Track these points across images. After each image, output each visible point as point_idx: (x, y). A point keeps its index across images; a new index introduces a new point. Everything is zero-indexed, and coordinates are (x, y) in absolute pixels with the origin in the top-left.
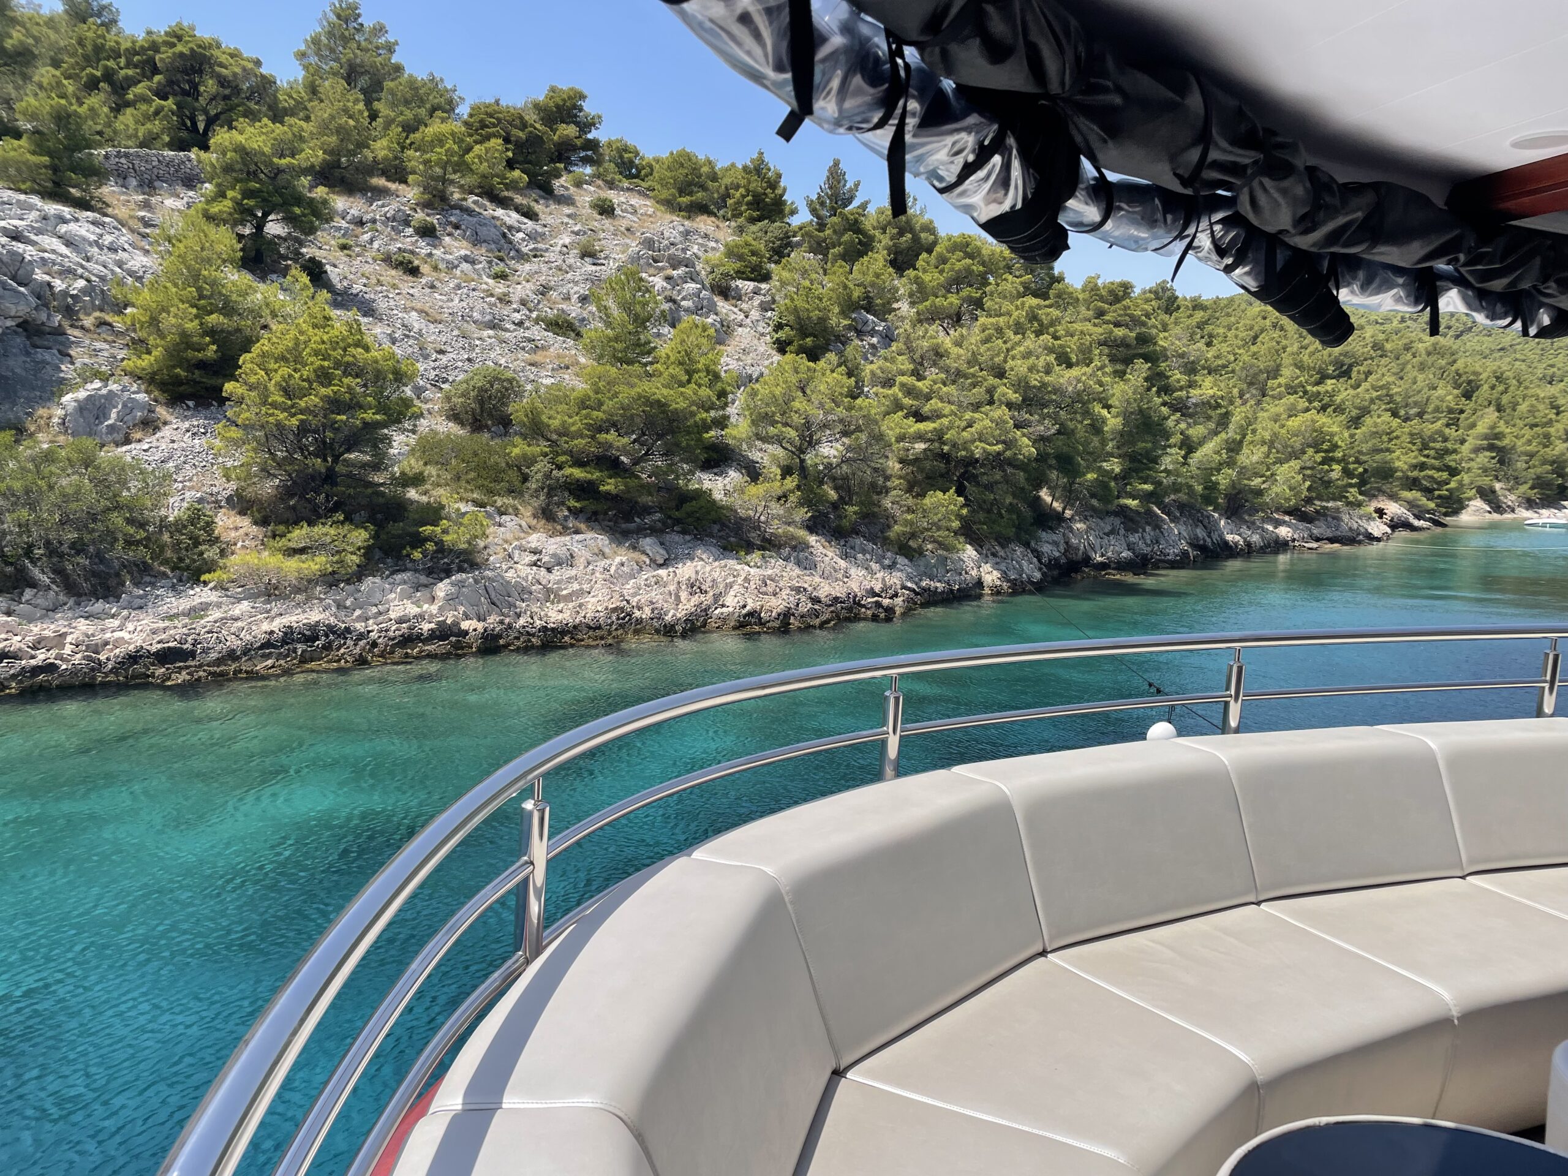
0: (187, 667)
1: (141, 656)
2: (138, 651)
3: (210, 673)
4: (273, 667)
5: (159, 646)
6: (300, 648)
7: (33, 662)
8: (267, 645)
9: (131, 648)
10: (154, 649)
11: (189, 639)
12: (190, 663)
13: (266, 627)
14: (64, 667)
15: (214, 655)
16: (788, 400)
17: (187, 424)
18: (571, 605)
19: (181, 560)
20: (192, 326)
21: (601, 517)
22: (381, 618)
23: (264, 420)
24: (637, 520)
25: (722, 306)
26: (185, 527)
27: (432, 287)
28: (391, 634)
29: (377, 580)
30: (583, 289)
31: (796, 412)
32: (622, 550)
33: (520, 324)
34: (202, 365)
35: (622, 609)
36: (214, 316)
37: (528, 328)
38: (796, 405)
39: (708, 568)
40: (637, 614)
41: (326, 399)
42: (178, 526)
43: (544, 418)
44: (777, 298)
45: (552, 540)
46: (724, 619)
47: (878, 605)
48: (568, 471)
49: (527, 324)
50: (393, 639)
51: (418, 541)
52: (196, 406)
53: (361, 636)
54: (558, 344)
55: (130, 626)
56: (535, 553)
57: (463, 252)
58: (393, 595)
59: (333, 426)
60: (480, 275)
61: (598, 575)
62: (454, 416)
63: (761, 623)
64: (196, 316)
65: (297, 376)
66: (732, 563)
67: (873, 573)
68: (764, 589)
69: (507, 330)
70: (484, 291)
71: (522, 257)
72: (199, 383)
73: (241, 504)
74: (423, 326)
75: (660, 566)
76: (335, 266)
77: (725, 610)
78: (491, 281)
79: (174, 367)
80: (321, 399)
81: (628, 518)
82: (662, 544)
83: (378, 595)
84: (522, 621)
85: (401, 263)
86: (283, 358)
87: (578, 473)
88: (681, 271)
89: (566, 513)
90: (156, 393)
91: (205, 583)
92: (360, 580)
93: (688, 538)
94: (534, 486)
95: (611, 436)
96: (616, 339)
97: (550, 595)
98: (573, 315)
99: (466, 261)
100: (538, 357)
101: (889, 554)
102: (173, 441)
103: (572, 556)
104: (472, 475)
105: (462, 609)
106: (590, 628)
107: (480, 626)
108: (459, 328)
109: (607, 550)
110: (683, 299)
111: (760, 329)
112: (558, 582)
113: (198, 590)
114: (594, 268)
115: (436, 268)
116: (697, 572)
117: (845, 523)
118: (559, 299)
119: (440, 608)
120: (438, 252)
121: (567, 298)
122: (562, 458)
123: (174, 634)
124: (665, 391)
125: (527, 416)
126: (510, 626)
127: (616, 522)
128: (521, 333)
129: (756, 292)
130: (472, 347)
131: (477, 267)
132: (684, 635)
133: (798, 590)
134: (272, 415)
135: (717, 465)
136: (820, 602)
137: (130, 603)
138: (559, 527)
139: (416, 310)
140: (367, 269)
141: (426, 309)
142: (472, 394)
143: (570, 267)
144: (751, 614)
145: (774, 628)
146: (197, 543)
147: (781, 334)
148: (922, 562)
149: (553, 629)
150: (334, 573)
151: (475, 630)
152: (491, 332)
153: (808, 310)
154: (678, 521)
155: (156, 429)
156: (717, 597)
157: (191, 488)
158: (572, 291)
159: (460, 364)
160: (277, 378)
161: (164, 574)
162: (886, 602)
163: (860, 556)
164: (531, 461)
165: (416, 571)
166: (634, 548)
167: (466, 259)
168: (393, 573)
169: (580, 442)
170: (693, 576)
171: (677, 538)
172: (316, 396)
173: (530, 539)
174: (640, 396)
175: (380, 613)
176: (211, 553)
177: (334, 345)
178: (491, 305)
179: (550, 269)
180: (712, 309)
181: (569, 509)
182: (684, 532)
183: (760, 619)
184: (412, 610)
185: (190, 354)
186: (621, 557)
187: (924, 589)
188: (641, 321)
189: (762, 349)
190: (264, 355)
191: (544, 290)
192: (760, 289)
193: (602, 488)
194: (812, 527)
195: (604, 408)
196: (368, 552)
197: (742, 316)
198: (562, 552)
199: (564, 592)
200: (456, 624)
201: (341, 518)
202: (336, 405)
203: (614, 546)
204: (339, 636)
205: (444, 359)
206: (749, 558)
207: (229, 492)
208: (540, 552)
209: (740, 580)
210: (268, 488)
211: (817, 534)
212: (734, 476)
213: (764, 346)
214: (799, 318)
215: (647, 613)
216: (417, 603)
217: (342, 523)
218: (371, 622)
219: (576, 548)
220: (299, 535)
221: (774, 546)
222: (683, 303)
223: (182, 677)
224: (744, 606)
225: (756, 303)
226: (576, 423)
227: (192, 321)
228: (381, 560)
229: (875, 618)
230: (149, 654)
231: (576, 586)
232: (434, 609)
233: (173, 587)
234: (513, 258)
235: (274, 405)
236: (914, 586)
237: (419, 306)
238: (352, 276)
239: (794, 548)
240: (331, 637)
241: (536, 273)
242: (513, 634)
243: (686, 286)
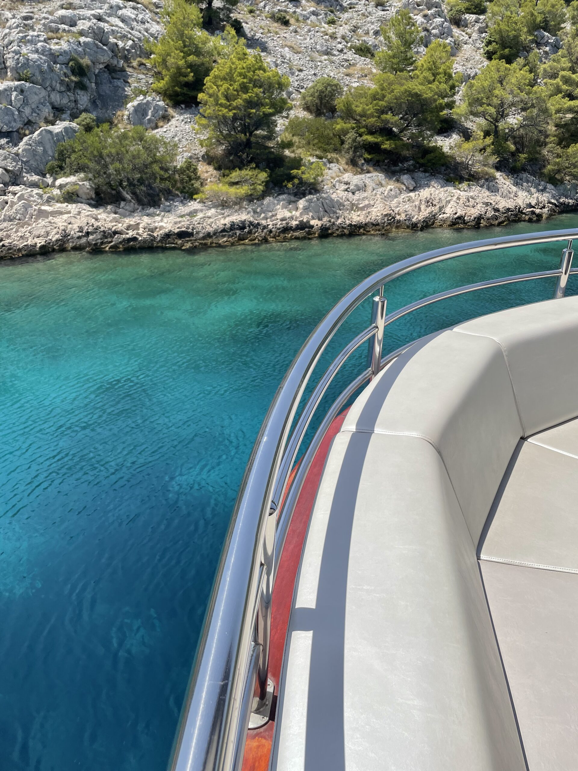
0: (191, 240)
1: (171, 235)
2: (169, 232)
3: (200, 244)
4: (227, 241)
5: (178, 230)
6: (238, 232)
7: (128, 236)
8: (224, 230)
9: (167, 230)
10: (177, 231)
11: (191, 227)
12: (192, 238)
13: (223, 222)
14: (140, 239)
15: (201, 235)
16: (491, 89)
17: (182, 117)
18: (364, 212)
19: (184, 188)
20: (181, 63)
21: (381, 164)
22: (273, 218)
23: (217, 113)
24: (400, 165)
25: (456, 31)
26: (185, 171)
27: (296, 32)
28: (278, 226)
29: (271, 198)
30: (376, 27)
31: (496, 97)
32: (392, 182)
33: (341, 51)
34: (187, 85)
35: (390, 215)
36: (191, 57)
37: (345, 53)
38: (496, 92)
39: (437, 192)
40: (398, 217)
41: (245, 100)
42: (182, 171)
43: (353, 107)
44: (489, 24)
45: (356, 177)
46: (444, 221)
47: (533, 213)
48: (365, 137)
49: (345, 51)
50: (279, 229)
51: (291, 178)
52: (186, 107)
53: (265, 227)
54: (362, 62)
55: (165, 220)
56: (347, 184)
57: (312, 9)
58: (278, 207)
59: (249, 115)
60: (320, 23)
61: (378, 196)
62: (307, 108)
63: (465, 223)
64: (183, 57)
65: (231, 88)
66: (450, 189)
67: (532, 194)
68: (468, 204)
69: (334, 55)
70: (323, 32)
71: (343, 9)
72: (187, 94)
73: (209, 159)
74: (291, 55)
75: (411, 191)
76: (247, 23)
77: (445, 215)
78: (326, 26)
79: (175, 86)
80: (243, 101)
81: (396, 165)
82: (413, 178)
83: (272, 206)
84: (340, 221)
85: (280, 19)
86: (224, 79)
87: (370, 138)
88: (432, 11)
89: (363, 162)
90: (168, 101)
91: (195, 200)
92: (263, 199)
93: (427, 174)
94: (347, 147)
95: (389, 116)
96: (394, 57)
97: (354, 207)
98: (370, 43)
99: (314, 15)
100: (350, 71)
101: (543, 183)
102: (176, 127)
103: (365, 186)
104: (316, 141)
105: (311, 214)
106: (373, 225)
107: (320, 223)
108: (309, 56)
109: (383, 182)
110: (433, 29)
111: (477, 45)
112: (358, 200)
113: (192, 203)
114: (383, 13)
115: (298, 20)
116: (431, 194)
117: (518, 164)
118: (363, 34)
119: (301, 214)
120: (298, 10)
121: (367, 33)
122: (362, 130)
123: (184, 224)
124: (420, 87)
125: (344, 106)
126: (334, 224)
127: (389, 167)
128: (342, 56)
129: (477, 21)
130: (316, 67)
131: (319, 17)
132: (422, 229)
133: (487, 204)
134: (221, 111)
135: (446, 131)
136: (499, 211)
137: (164, 209)
138: (359, 170)
139: (288, 47)
140: (263, 23)
141: (293, 45)
142: (316, 94)
143: (369, 13)
144: (459, 218)
145: (471, 226)
146: (190, 180)
147: (490, 48)
148: (562, 188)
149: (355, 225)
150: (251, 195)
151: (317, 225)
152: (326, 57)
153: (508, 31)
154: (422, 165)
155: (169, 120)
156: (441, 209)
157: (186, 151)
158: (370, 28)
159: (310, 77)
160: (222, 89)
161: (178, 195)
162: (538, 211)
163: (525, 184)
164: (345, 132)
165: (289, 194)
166: (398, 181)
167: (314, 13)
168: (279, 195)
169: (372, 120)
170: (429, 197)
171: (421, 175)
172: (241, 99)
173: (344, 176)
174: (406, 91)
175: (273, 216)
176: (197, 184)
177: (249, 69)
178: (327, 41)
179: (359, 15)
180: (450, 34)
181: (365, 159)
182: (425, 171)
183: (464, 220)
184: (288, 214)
185: (182, 79)
186: (391, 186)
187: (561, 204)
188: (408, 44)
189: (477, 58)
190: (216, 77)
191: (355, 29)
192: (480, 19)
193: (382, 147)
194: (498, 168)
195: (386, 99)
196: (267, 184)
197: (467, 38)
198: (360, 184)
199: (361, 206)
200: (308, 222)
201: (254, 166)
202: (250, 104)
203: (387, 179)
204: (255, 227)
205: (302, 74)
206: (460, 186)
207: (202, 153)
208: (349, 184)
209: (454, 199)
210: (220, 150)
211: (501, 171)
212: (455, 138)
213: (479, 56)
214: (502, 36)
215: (402, 217)
216: (290, 211)
217: (255, 168)
218: (269, 220)
219: (368, 181)
220: (235, 175)
221: (475, 179)
222: (432, 31)
223: (188, 245)
224: (456, 213)
225: (476, 28)
226: (370, 109)
227: (181, 60)
228: (273, 188)
229: (530, 221)
230: (175, 234)
231: (367, 202)
232: (297, 214)
233: (182, 202)
234: (338, 10)
235: (221, 105)
236: (556, 202)
237: (289, 44)
238: (255, 29)
239: (487, 180)
240: (251, 227)
241: (351, 18)
242: (335, 228)
243: (435, 20)
